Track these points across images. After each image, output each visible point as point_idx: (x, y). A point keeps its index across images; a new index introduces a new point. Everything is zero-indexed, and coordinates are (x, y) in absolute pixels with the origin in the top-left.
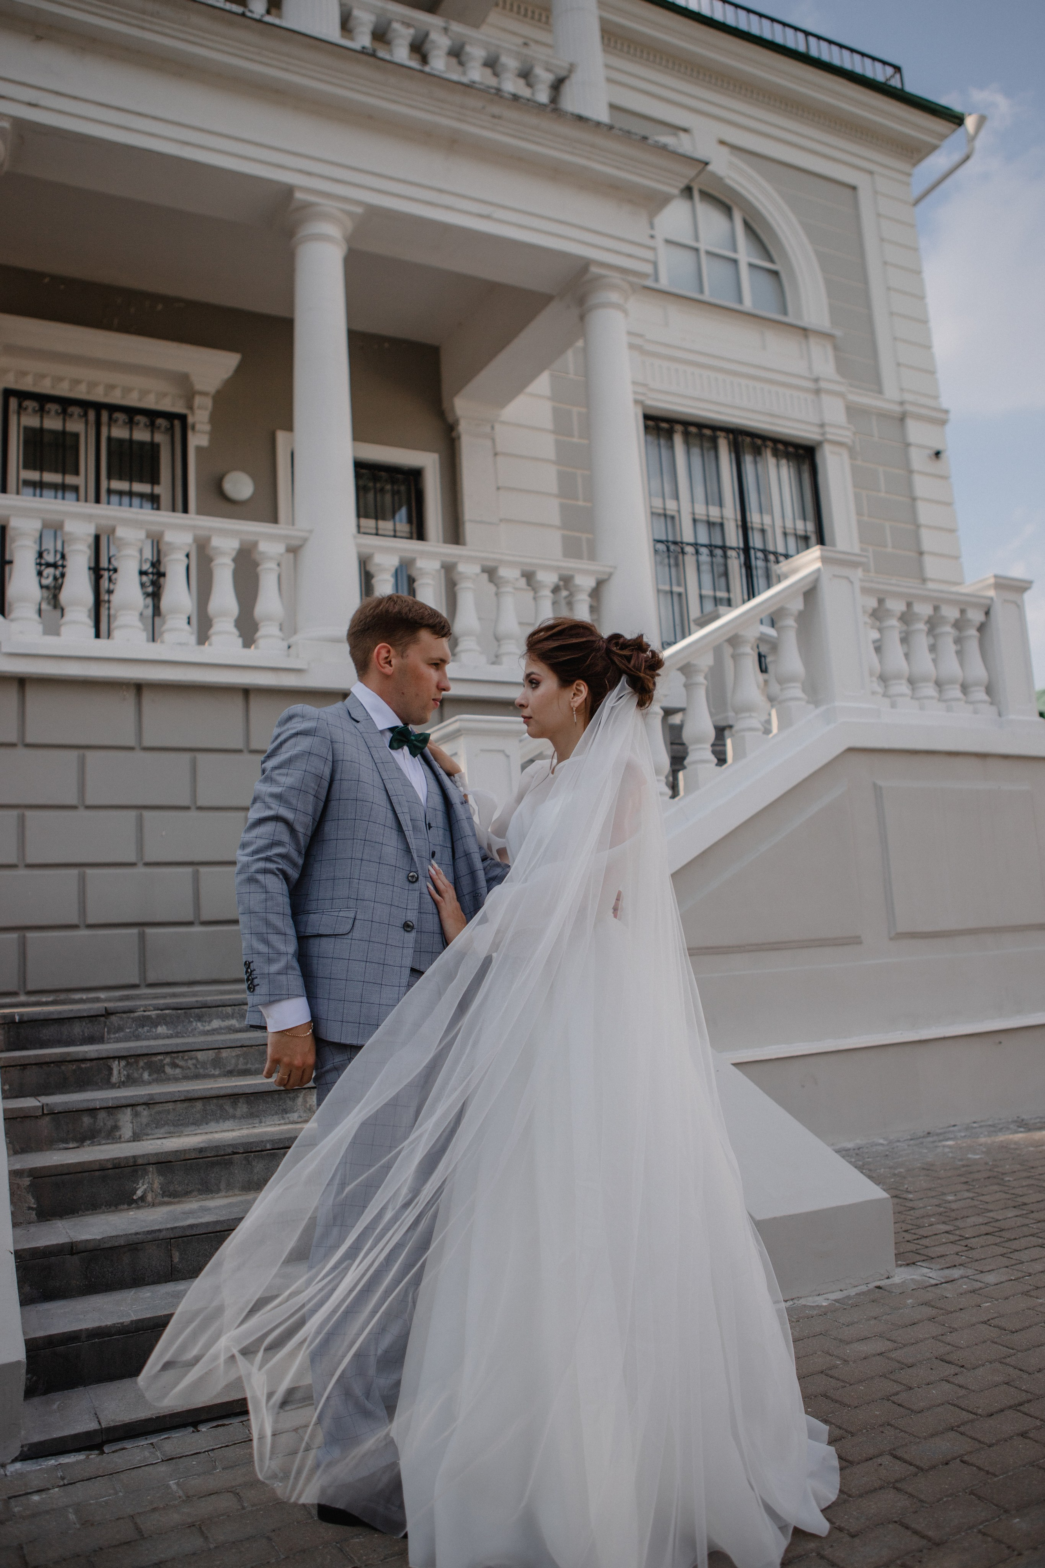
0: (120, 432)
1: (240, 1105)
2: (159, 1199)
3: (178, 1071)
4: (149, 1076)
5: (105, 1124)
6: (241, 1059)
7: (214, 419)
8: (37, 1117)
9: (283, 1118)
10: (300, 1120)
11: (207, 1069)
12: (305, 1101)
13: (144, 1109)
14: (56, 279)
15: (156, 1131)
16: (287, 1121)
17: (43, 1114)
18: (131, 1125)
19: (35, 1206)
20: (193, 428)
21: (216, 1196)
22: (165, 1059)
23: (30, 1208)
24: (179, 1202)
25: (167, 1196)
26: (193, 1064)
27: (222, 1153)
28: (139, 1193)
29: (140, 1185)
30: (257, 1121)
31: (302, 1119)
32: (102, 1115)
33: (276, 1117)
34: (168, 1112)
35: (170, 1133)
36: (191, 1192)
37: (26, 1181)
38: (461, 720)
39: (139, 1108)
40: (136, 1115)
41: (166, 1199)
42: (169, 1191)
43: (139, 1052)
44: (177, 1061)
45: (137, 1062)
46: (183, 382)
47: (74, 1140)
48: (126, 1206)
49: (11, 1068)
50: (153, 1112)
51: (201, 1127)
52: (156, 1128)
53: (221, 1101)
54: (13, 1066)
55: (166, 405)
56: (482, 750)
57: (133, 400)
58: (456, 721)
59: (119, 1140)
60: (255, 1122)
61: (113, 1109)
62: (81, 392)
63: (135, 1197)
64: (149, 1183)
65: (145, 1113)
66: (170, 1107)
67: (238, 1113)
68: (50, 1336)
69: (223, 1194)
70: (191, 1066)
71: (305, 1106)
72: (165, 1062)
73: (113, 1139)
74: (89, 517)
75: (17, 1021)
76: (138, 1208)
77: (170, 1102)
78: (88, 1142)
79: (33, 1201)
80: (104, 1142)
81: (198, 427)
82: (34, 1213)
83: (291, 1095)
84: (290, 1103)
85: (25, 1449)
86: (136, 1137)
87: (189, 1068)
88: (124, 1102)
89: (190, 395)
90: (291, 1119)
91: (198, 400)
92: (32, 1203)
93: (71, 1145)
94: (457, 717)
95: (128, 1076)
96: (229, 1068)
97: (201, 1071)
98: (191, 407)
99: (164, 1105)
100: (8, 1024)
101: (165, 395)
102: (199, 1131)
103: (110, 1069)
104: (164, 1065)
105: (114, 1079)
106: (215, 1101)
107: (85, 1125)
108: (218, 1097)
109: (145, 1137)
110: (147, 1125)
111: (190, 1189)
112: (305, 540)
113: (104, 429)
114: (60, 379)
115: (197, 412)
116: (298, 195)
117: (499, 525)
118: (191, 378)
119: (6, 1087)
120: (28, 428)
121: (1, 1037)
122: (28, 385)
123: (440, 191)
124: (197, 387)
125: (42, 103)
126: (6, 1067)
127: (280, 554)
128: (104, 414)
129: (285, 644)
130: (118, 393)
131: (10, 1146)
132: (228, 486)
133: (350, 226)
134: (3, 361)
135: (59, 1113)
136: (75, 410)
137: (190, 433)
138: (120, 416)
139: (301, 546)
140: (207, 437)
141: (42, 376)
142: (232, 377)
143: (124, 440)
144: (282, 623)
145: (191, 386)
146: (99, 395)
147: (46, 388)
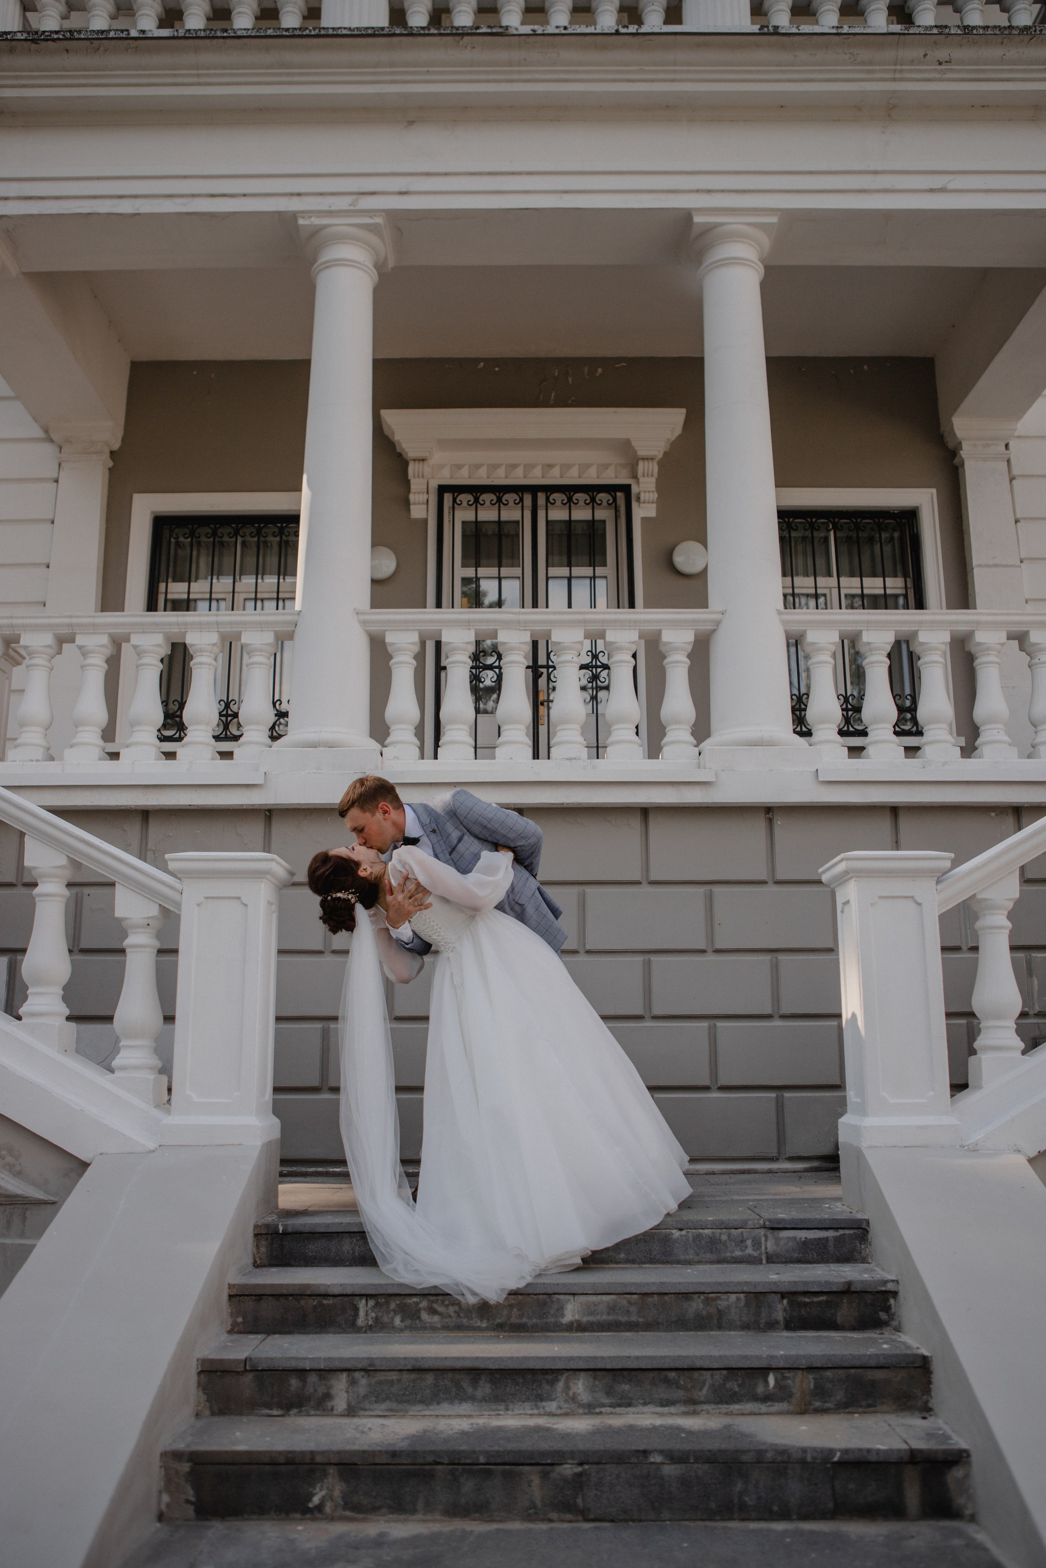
0: (559, 514)
1: (481, 1383)
2: (340, 1512)
3: (436, 1318)
4: (402, 1321)
5: (316, 1390)
6: (515, 1310)
7: (661, 487)
8: (238, 1373)
9: (537, 1407)
10: (559, 1412)
11: (472, 1319)
12: (567, 1387)
13: (363, 1377)
14: (492, 362)
15: (376, 1406)
16: (542, 1411)
17: (246, 1370)
18: (345, 1395)
19: (193, 1499)
20: (638, 499)
21: (412, 1518)
22: (421, 1301)
23: (188, 1501)
24: (363, 1520)
25: (350, 1510)
26: (455, 1312)
27: (421, 1461)
28: (316, 1500)
29: (318, 1490)
30: (502, 1407)
31: (562, 1411)
32: (313, 1378)
33: (527, 1405)
34: (391, 1383)
35: (392, 1410)
36: (379, 1508)
37: (186, 1467)
38: (847, 859)
39: (357, 1375)
40: (353, 1382)
41: (348, 1513)
42: (352, 1503)
43: (390, 1291)
44: (435, 1306)
45: (388, 1303)
46: (625, 448)
47: (280, 1406)
48: (298, 1516)
49: (246, 1297)
50: (373, 1381)
51: (431, 1407)
52: (376, 1402)
53: (458, 1376)
54: (247, 1295)
55: (610, 477)
56: (881, 897)
57: (572, 478)
58: (842, 860)
59: (329, 1412)
60: (499, 1407)
61: (327, 1372)
62: (518, 478)
63: (311, 1505)
64: (328, 1488)
65: (364, 1382)
66: (394, 1377)
67: (479, 1393)
69: (419, 1516)
70: (452, 1314)
71: (567, 1394)
72: (421, 1305)
73: (324, 1410)
74: (468, 624)
75: (281, 1232)
76: (314, 1519)
77: (393, 1370)
78: (295, 1411)
79: (191, 1492)
80: (313, 1412)
81: (642, 496)
83: (549, 1377)
84: (547, 1387)
86: (351, 1412)
87: (450, 1316)
88: (338, 1365)
89: (633, 463)
90: (548, 1409)
91: (641, 467)
92: (191, 1494)
93: (275, 1412)
94: (842, 855)
95: (377, 1320)
96: (498, 1321)
97: (465, 1321)
98: (635, 477)
99: (388, 1373)
100: (272, 1234)
101: (606, 466)
102: (428, 1413)
103: (356, 1309)
104: (419, 1310)
105: (361, 1321)
106: (450, 1375)
107: (292, 1388)
108: (454, 1370)
109: (361, 1413)
110: (365, 1397)
111: (378, 1504)
112: (718, 623)
113: (541, 514)
114: (496, 467)
115: (641, 480)
116: (697, 219)
117: (1020, 567)
118: (634, 444)
119: (240, 1320)
120: (464, 523)
121: (263, 1249)
122: (463, 478)
123: (875, 172)
124: (641, 453)
125: (413, 188)
126: (240, 1296)
127: (689, 643)
128: (541, 497)
129: (696, 750)
130: (556, 472)
131: (208, 1404)
132: (679, 559)
133: (766, 241)
134: (438, 457)
135: (263, 1370)
136: (510, 497)
137: (634, 504)
138: (558, 497)
139: (714, 631)
140: (654, 505)
141: (478, 466)
142: (680, 436)
143: (564, 521)
144: (694, 726)
145: (635, 452)
146: (536, 478)
147: (481, 478)
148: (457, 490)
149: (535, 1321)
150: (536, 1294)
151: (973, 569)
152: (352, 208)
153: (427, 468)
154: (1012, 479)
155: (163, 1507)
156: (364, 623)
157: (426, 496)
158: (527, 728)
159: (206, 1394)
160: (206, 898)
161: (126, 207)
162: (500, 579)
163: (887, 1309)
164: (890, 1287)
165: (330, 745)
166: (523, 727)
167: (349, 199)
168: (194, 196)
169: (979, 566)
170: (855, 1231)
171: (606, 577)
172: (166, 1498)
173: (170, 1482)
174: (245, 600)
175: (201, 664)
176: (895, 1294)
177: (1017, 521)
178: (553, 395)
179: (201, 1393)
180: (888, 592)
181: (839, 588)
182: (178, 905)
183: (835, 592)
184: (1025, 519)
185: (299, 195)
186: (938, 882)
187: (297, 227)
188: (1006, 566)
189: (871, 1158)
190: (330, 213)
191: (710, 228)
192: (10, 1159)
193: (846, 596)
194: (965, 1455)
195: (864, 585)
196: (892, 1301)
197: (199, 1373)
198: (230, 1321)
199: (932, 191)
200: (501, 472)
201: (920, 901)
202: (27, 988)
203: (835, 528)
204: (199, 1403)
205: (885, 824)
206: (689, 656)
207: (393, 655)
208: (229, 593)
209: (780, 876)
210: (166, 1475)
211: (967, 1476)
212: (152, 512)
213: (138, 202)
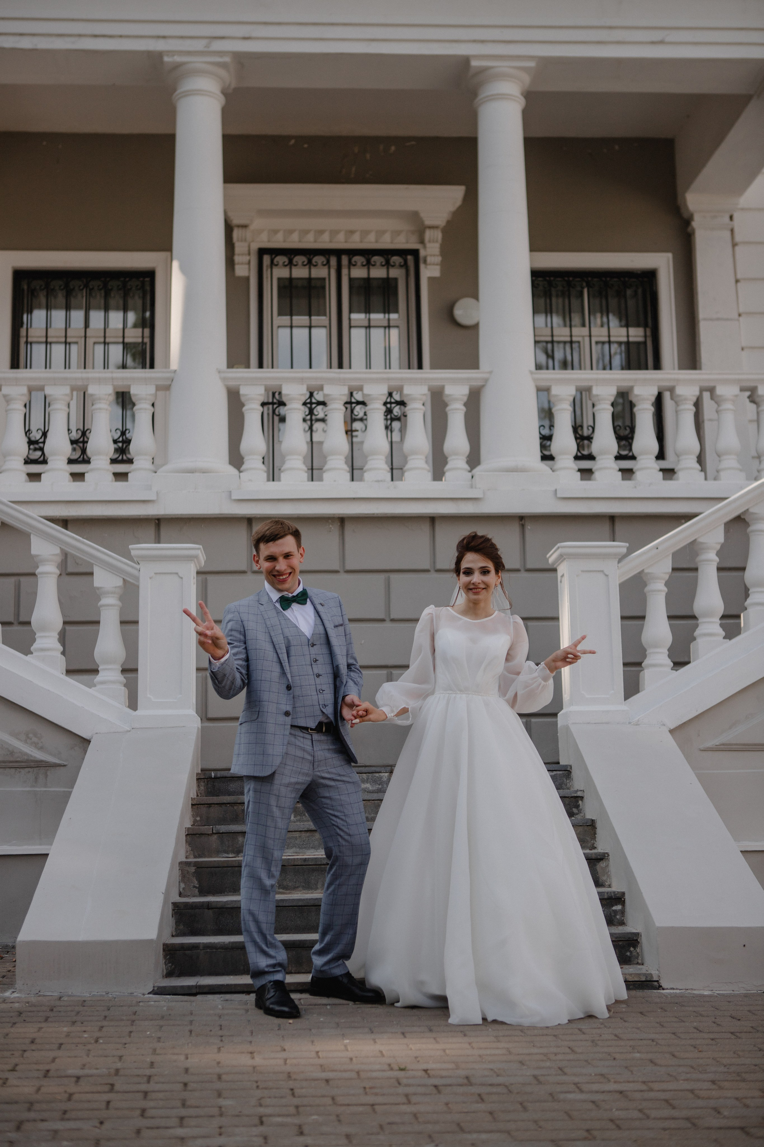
0: (359, 273)
4: (294, 817)
7: (444, 251)
8: (209, 834)
14: (301, 139)
15: (287, 850)
17: (213, 833)
19: (198, 886)
20: (425, 262)
21: (315, 892)
23: (194, 887)
25: (281, 888)
27: (320, 863)
34: (296, 838)
35: (296, 853)
36: (298, 887)
37: (193, 869)
38: (563, 547)
41: (281, 890)
42: (283, 885)
46: (414, 217)
47: (233, 852)
49: (201, 806)
51: (318, 851)
52: (287, 848)
54: (203, 804)
55: (402, 243)
56: (583, 571)
57: (370, 243)
58: (558, 548)
62: (325, 242)
66: (297, 835)
68: (182, 944)
75: (213, 777)
77: (297, 831)
79: (196, 882)
81: (429, 259)
82: (197, 890)
85: (156, 989)
89: (421, 230)
91: (428, 234)
92: (196, 883)
93: (230, 855)
94: (559, 545)
98: (422, 242)
99: (293, 833)
100: (207, 778)
101: (398, 233)
111: (297, 886)
112: (486, 380)
113: (345, 272)
114: (306, 232)
115: (428, 245)
116: (474, 63)
117: (738, 320)
118: (422, 215)
119: (198, 819)
120: (279, 279)
121: (202, 788)
122: (279, 242)
123: (611, 28)
124: (427, 222)
125: (254, 35)
126: (198, 804)
127: (465, 395)
128: (345, 260)
129: (470, 474)
130: (356, 237)
131: (192, 852)
132: (459, 313)
133: (527, 79)
134: (257, 223)
135: (222, 833)
136: (319, 259)
137: (422, 266)
138: (359, 259)
139: (483, 386)
140: (438, 268)
141: (291, 232)
142: (460, 208)
143: (364, 279)
144: (468, 456)
145: (422, 222)
146: (340, 242)
147: (294, 242)
148: (274, 252)
149: (372, 815)
150: (373, 800)
151: (698, 321)
152: (206, 49)
153: (248, 234)
154: (734, 245)
155: (181, 890)
156: (224, 379)
157: (248, 258)
158: (346, 458)
159: (191, 847)
160: (156, 574)
161: (26, 43)
162: (310, 327)
163: (577, 807)
164: (579, 794)
165: (204, 471)
166: (342, 458)
167: (204, 42)
168: (80, 36)
169: (705, 319)
170: (564, 772)
171: (397, 327)
172: (183, 885)
173: (184, 877)
174: (95, 343)
175: (100, 409)
176: (582, 798)
177: (737, 281)
178: (354, 169)
179: (188, 846)
180: (631, 339)
181: (590, 336)
182: (137, 579)
183: (587, 339)
184: (745, 279)
185: (164, 37)
186: (619, 562)
187: (162, 62)
188: (727, 320)
189: (573, 729)
190: (189, 53)
191: (483, 70)
192: (35, 739)
193: (597, 343)
194: (606, 855)
195: (611, 334)
196: (580, 802)
197: (187, 835)
198: (192, 819)
199: (653, 43)
200: (310, 237)
201: (607, 573)
202: (35, 634)
203: (589, 286)
204: (187, 852)
205: (606, 527)
206: (465, 405)
207: (245, 403)
208: (81, 337)
209: (529, 566)
210: (182, 874)
211: (607, 866)
212: (13, 267)
213: (35, 40)
